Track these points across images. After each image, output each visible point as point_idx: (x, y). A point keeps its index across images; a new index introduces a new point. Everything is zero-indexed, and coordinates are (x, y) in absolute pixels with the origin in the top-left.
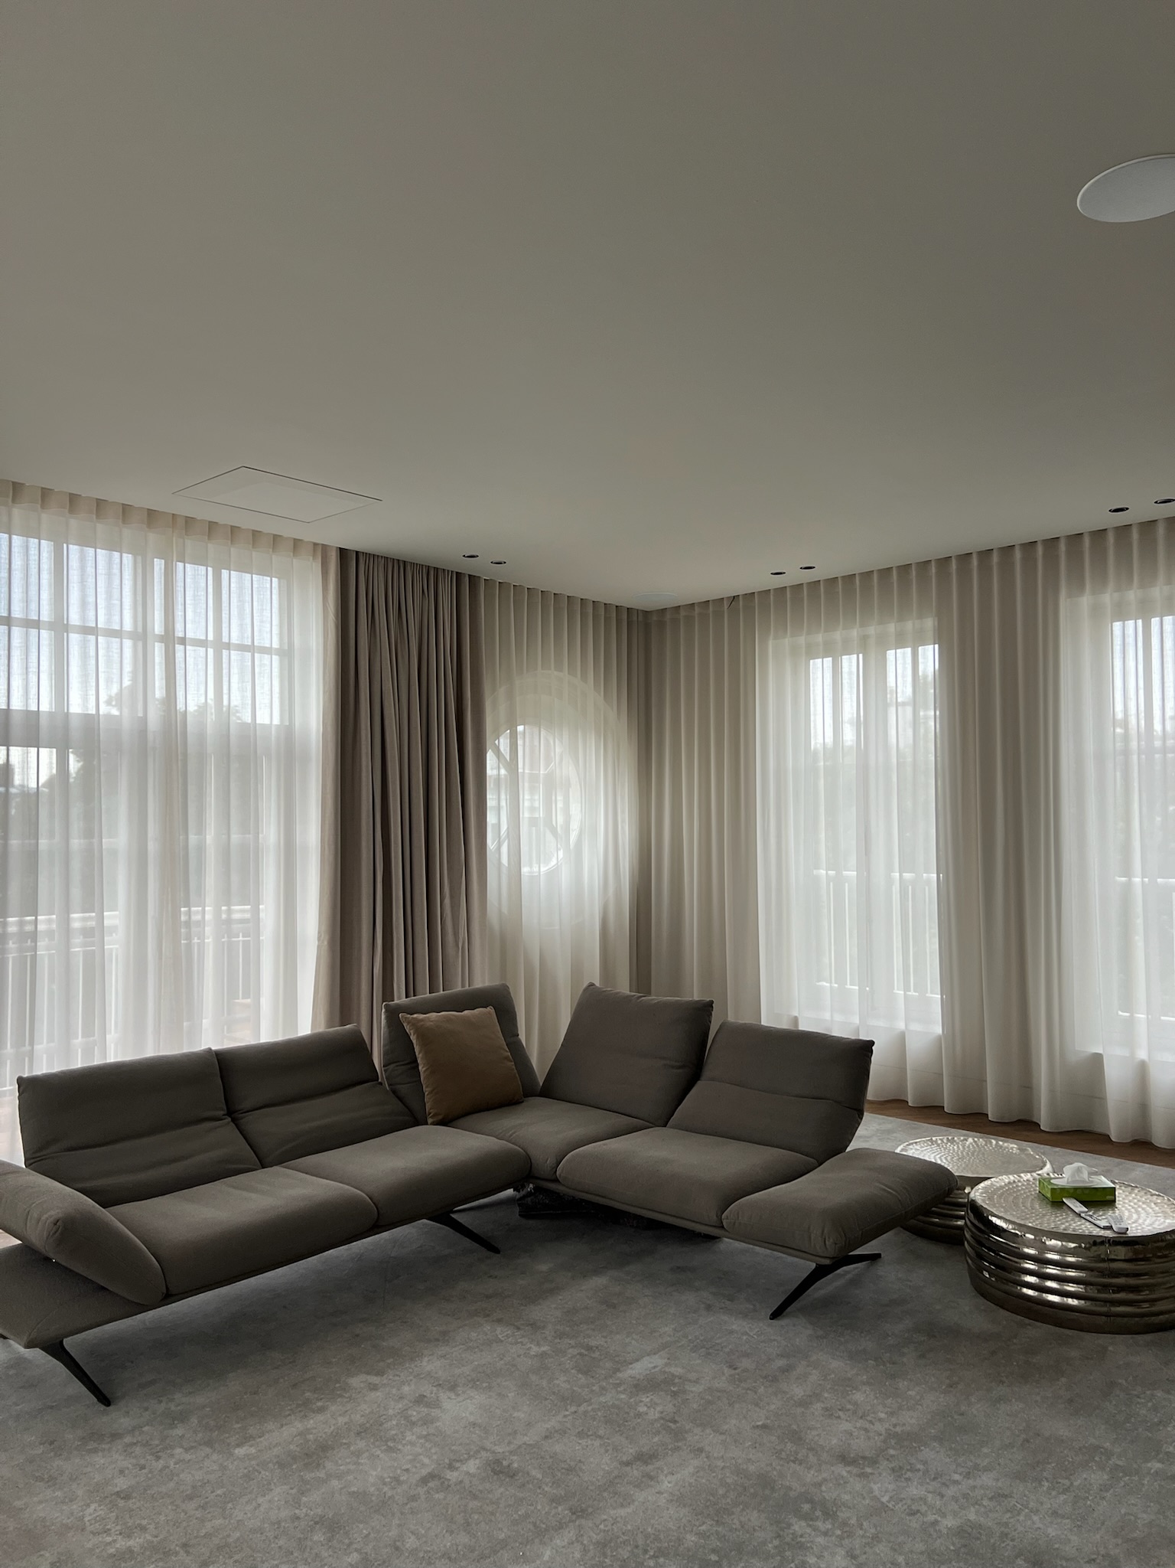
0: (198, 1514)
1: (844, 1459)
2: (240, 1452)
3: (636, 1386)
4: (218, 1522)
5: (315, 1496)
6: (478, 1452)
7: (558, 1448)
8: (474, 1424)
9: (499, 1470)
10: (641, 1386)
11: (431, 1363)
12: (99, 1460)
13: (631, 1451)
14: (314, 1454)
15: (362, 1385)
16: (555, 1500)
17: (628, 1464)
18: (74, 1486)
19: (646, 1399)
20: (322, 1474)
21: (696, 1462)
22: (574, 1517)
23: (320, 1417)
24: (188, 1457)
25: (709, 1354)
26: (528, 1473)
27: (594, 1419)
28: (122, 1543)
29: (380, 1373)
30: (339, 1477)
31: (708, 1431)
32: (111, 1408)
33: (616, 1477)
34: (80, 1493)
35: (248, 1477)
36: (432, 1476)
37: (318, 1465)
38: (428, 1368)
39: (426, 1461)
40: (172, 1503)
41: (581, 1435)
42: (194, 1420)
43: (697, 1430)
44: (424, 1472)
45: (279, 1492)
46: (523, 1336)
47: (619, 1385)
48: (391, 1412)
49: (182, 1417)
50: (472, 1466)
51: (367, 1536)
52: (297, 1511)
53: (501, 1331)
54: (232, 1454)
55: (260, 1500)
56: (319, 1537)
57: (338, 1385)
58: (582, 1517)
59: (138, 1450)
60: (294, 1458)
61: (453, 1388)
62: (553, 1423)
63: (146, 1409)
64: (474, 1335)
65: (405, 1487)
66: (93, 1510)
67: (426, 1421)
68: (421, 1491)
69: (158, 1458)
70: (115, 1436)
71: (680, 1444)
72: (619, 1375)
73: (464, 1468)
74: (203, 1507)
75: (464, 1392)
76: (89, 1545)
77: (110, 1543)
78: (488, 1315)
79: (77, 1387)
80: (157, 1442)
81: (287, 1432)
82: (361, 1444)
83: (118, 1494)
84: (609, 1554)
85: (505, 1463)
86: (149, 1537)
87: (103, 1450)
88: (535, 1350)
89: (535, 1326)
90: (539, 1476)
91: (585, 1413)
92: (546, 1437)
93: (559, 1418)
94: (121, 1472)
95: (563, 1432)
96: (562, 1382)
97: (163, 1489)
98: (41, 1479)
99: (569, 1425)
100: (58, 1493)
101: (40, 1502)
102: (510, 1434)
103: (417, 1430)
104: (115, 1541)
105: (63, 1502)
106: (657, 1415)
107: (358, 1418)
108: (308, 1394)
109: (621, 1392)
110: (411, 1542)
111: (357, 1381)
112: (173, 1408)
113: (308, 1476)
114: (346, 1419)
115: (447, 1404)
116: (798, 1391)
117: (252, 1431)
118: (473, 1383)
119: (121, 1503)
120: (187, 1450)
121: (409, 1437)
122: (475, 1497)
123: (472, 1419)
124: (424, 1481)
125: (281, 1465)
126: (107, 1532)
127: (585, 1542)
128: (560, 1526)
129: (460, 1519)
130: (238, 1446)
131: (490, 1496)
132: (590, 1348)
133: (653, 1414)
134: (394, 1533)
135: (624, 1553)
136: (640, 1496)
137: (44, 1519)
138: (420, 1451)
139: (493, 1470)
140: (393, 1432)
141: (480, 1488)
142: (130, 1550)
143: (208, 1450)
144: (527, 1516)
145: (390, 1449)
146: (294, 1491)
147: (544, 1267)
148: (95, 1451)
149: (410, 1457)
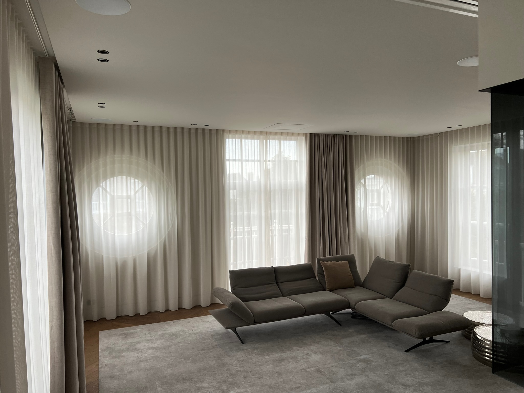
0: (255, 367)
1: (403, 385)
2: (266, 357)
3: (359, 360)
4: (258, 369)
5: (278, 368)
6: (315, 366)
7: (333, 369)
8: (317, 361)
9: (319, 371)
10: (360, 361)
11: (313, 348)
12: (239, 353)
13: (351, 373)
14: (281, 360)
15: (296, 349)
16: (328, 378)
17: (348, 375)
18: (233, 357)
19: (360, 363)
20: (281, 364)
21: (365, 378)
22: (330, 382)
23: (285, 354)
24: (256, 356)
25: (383, 357)
26: (324, 373)
27: (345, 365)
28: (239, 369)
29: (301, 347)
30: (284, 366)
31: (372, 373)
32: (244, 344)
33: (344, 377)
34: (234, 359)
35: (266, 362)
36: (303, 369)
37: (281, 362)
38: (312, 348)
39: (303, 366)
40: (250, 364)
41: (341, 368)
42: (259, 350)
43: (369, 372)
44: (302, 368)
45: (271, 366)
46: (337, 345)
47: (355, 359)
48: (300, 355)
49: (257, 349)
50: (313, 369)
51: (286, 377)
52: (274, 370)
53: (333, 343)
54: (264, 357)
55: (267, 367)
56: (276, 375)
57: (291, 348)
58: (332, 383)
59: (246, 353)
60: (276, 360)
61: (316, 353)
62: (335, 364)
63: (250, 346)
64: (326, 343)
65: (297, 370)
66: (235, 362)
67: (307, 359)
68: (300, 371)
69: (250, 355)
70: (243, 350)
71: (363, 374)
72: (357, 357)
73: (311, 369)
74: (256, 366)
75: (318, 354)
76: (233, 368)
77: (237, 368)
78: (331, 339)
79: (238, 339)
80: (251, 352)
81: (277, 355)
82: (291, 360)
83: (241, 360)
84: (335, 390)
85: (320, 370)
86: (244, 369)
87: (240, 352)
88: (339, 348)
89: (341, 343)
90: (327, 373)
91: (344, 364)
92: (332, 367)
93: (337, 363)
94: (242, 356)
95: (337, 366)
96: (342, 356)
97: (249, 361)
98: (227, 355)
99: (338, 365)
100: (230, 358)
101: (226, 359)
102: (324, 365)
103: (304, 360)
104: (238, 368)
105: (230, 360)
106: (361, 367)
107: (292, 355)
108: (284, 349)
109: (355, 361)
110: (294, 380)
111: (295, 348)
112: (255, 347)
113: (278, 364)
114: (290, 355)
115: (313, 356)
116: (401, 369)
117: (270, 354)
118: (321, 353)
119: (241, 362)
120: (256, 355)
121: (302, 361)
122: (311, 375)
123: (317, 360)
124: (302, 369)
125: (274, 361)
126: (237, 366)
127: (331, 387)
128: (327, 383)
129: (306, 378)
130: (266, 356)
131: (314, 375)
132: (352, 351)
133: (360, 367)
134: (291, 378)
135: (338, 391)
136: (348, 382)
137: (226, 362)
138: (303, 364)
139: (317, 371)
140: (299, 359)
141: (313, 373)
142: (240, 370)
143: (260, 356)
144: (320, 380)
145: (297, 362)
146: (274, 366)
147: (351, 331)
148: (239, 352)
149: (300, 365)
